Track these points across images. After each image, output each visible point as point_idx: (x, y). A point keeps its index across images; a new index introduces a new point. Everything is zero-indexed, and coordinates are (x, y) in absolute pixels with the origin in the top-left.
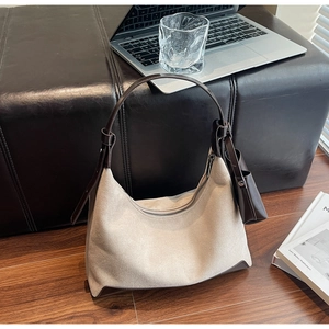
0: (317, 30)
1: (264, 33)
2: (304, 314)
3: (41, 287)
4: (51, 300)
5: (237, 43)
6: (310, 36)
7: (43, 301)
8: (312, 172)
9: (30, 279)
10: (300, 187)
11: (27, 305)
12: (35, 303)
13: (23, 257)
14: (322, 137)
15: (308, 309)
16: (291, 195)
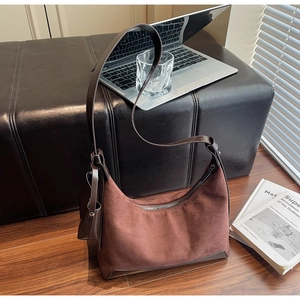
0: (255, 57)
1: (205, 59)
2: (253, 273)
3: (51, 260)
4: (60, 269)
5: (188, 67)
6: (250, 62)
7: (54, 271)
8: (256, 164)
9: (43, 254)
10: (247, 176)
11: (41, 274)
12: (47, 273)
13: (36, 237)
14: (262, 137)
15: (256, 269)
16: (240, 182)
